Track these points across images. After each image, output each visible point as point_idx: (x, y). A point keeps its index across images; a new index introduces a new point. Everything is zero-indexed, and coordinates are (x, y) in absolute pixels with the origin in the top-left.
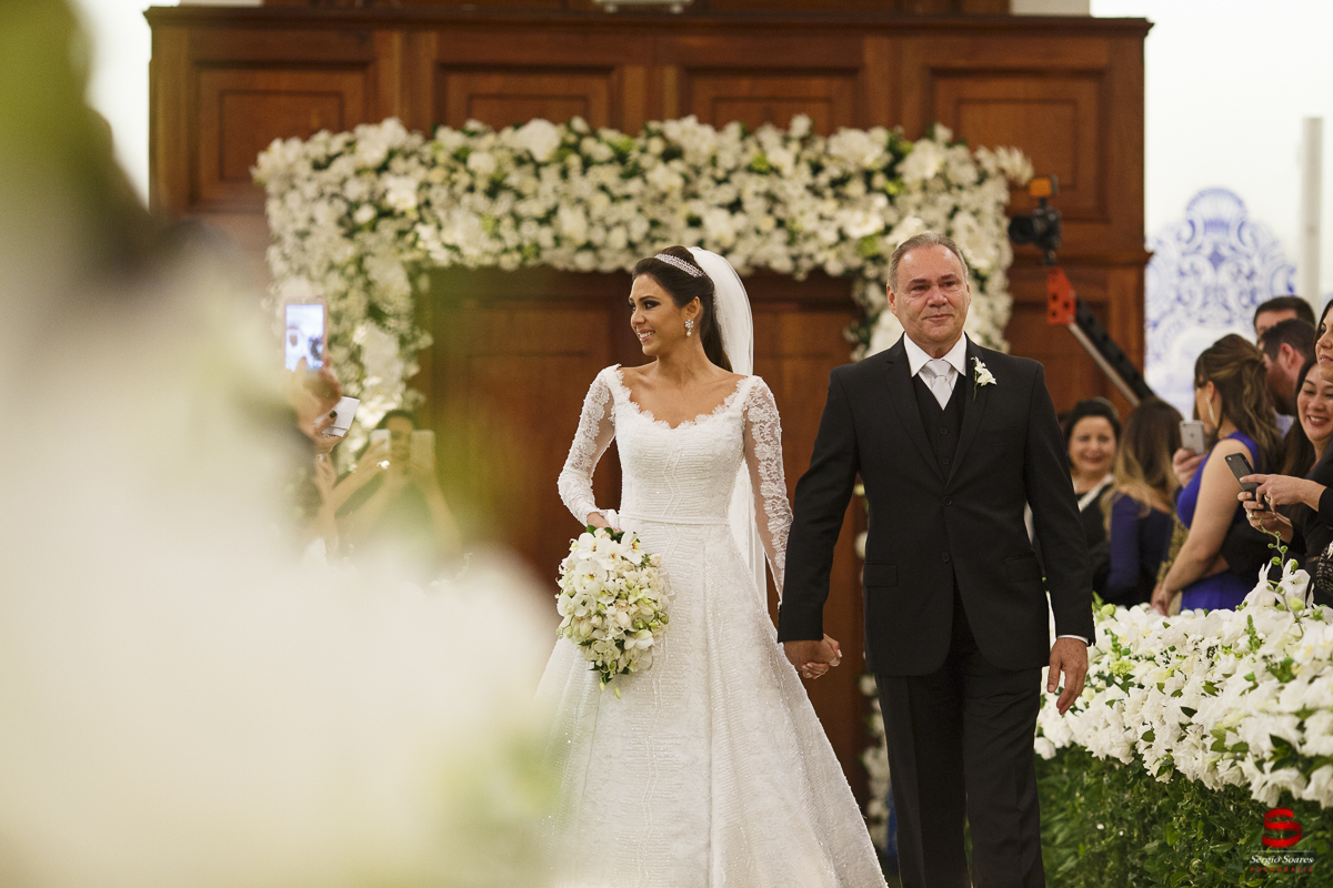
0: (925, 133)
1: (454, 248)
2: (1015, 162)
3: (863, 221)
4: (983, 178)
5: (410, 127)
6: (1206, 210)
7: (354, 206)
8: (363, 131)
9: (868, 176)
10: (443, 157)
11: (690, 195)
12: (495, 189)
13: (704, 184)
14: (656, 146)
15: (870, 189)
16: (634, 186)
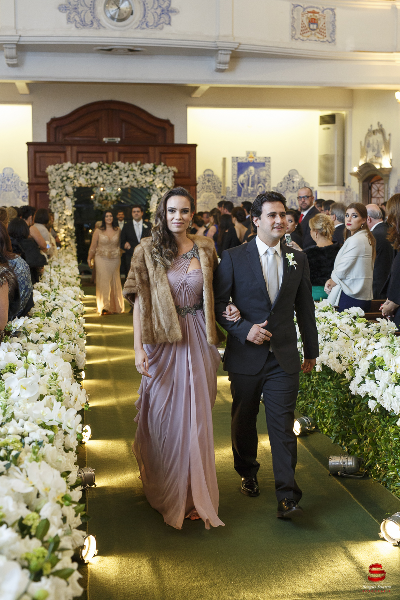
0: (160, 164)
1: (80, 184)
2: (175, 169)
3: (149, 180)
4: (170, 172)
5: (72, 163)
6: (207, 173)
7: (63, 177)
8: (64, 164)
9: (150, 171)
10: (78, 169)
11: (120, 175)
12: (87, 174)
13: (123, 173)
14: (114, 166)
15: (151, 174)
16: (111, 173)
